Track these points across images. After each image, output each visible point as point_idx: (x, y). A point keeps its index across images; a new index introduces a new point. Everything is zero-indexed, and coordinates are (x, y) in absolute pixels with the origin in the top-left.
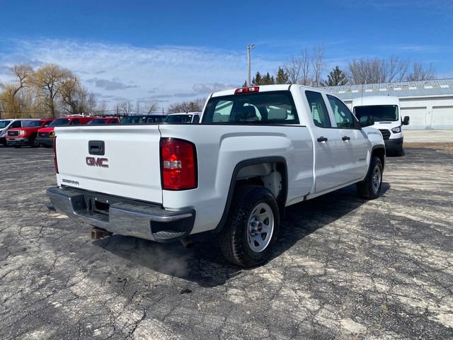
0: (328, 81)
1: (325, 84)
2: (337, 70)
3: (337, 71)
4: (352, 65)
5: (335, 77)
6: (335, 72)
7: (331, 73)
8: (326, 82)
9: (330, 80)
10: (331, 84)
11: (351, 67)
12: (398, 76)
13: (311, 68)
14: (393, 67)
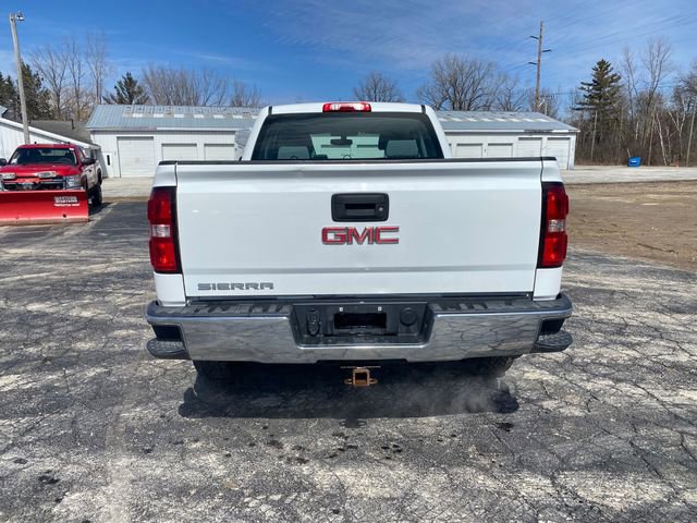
0: (115, 95)
1: (112, 101)
2: (130, 79)
3: (130, 82)
4: (148, 73)
5: (128, 90)
6: (126, 82)
7: (120, 83)
8: (112, 97)
9: (119, 94)
10: (121, 101)
11: (146, 76)
12: (214, 98)
13: (86, 70)
14: (208, 84)
